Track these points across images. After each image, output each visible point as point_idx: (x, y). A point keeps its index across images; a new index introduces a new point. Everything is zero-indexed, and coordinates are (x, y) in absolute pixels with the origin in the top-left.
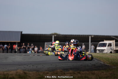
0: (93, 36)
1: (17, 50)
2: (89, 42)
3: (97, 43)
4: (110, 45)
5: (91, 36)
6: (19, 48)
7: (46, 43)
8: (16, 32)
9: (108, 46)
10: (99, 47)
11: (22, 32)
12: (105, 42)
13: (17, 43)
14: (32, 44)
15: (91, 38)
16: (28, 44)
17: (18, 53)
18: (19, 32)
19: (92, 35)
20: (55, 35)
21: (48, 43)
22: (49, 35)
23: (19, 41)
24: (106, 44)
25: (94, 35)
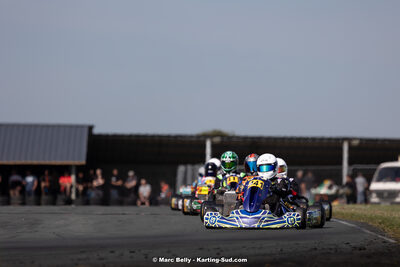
0: (356, 143)
1: (73, 196)
2: (340, 163)
3: (372, 167)
5: (349, 140)
6: (81, 188)
7: (181, 169)
8: (71, 127)
10: (380, 180)
11: (91, 128)
13: (74, 170)
14: (131, 173)
15: (351, 148)
16: (115, 172)
17: (77, 205)
18: (82, 127)
19: (355, 139)
20: (217, 140)
21: (189, 167)
22: (192, 137)
23: (83, 162)
25: (361, 140)
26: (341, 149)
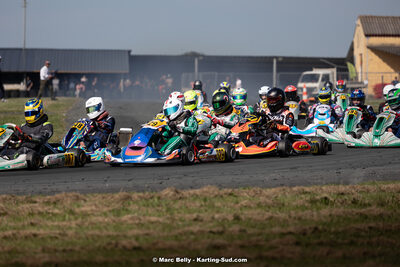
0: (280, 59)
1: (122, 90)
2: (272, 71)
4: (326, 78)
5: (277, 58)
9: (323, 80)
10: (302, 81)
11: (129, 52)
12: (315, 71)
13: (122, 76)
15: (278, 63)
18: (124, 51)
20: (201, 58)
23: (127, 71)
24: (319, 75)
25: (284, 58)
26: (272, 63)
